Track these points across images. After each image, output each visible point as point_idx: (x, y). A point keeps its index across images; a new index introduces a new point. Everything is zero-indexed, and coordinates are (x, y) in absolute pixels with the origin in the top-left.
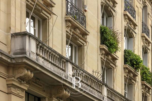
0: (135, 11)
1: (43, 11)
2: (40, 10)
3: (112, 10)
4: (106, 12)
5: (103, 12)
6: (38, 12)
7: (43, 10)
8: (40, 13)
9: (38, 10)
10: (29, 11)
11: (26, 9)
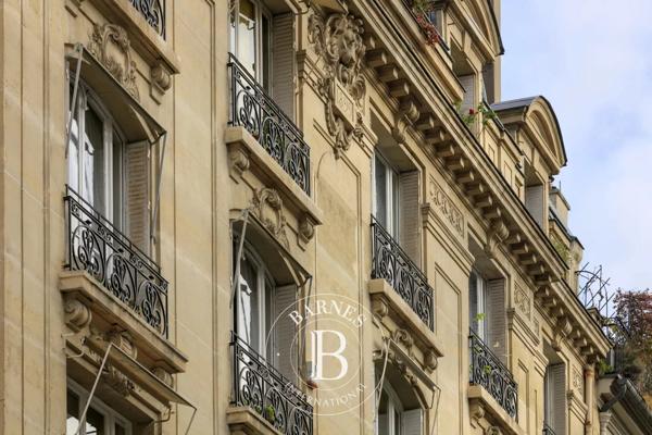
0: (514, 385)
1: (137, 390)
2: (122, 384)
3: (420, 383)
4: (394, 387)
5: (383, 390)
6: (115, 392)
7: (135, 386)
8: (125, 395)
9: (118, 384)
10: (78, 389)
11: (68, 382)
